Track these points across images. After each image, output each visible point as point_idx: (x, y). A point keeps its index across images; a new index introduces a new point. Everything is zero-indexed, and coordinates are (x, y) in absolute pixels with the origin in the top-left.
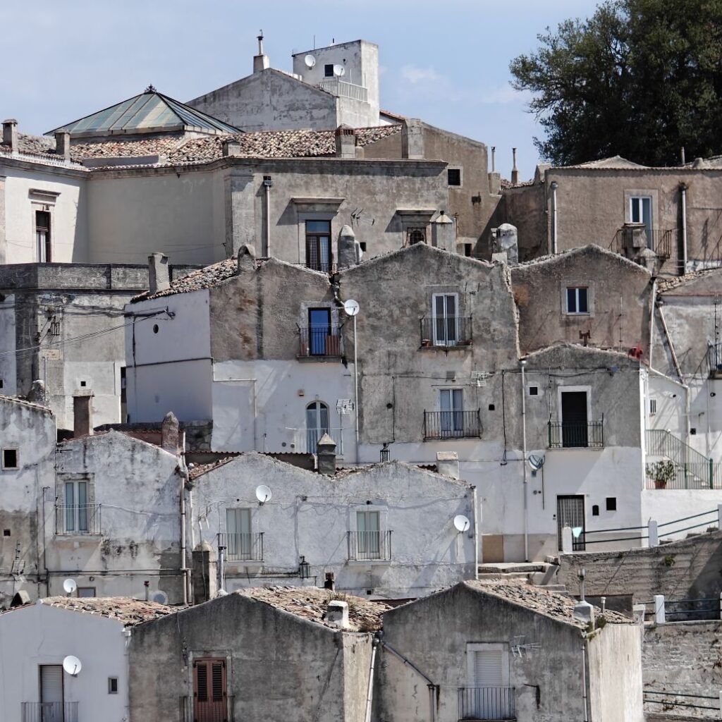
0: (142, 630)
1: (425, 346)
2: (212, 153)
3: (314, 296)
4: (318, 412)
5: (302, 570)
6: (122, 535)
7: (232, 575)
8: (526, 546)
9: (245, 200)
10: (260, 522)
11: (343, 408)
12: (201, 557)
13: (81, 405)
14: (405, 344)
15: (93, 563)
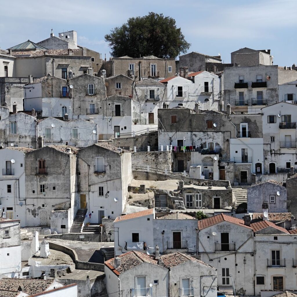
0: (28, 154)
1: (87, 95)
2: (42, 54)
3: (64, 84)
4: (64, 109)
5: (61, 141)
6: (23, 134)
7: (47, 142)
8: (108, 136)
9: (49, 64)
10: (52, 131)
11: (70, 108)
12: (40, 139)
13: (14, 107)
14: (83, 95)
15: (17, 140)
